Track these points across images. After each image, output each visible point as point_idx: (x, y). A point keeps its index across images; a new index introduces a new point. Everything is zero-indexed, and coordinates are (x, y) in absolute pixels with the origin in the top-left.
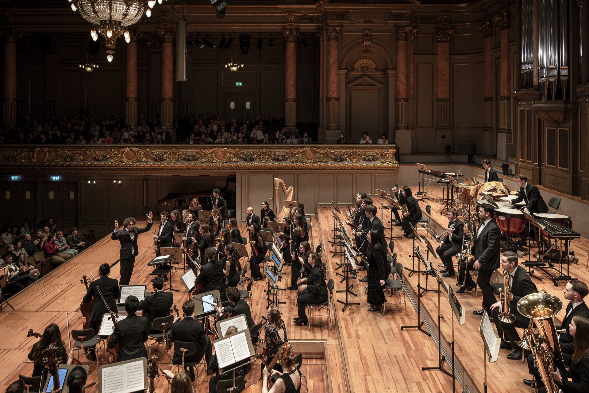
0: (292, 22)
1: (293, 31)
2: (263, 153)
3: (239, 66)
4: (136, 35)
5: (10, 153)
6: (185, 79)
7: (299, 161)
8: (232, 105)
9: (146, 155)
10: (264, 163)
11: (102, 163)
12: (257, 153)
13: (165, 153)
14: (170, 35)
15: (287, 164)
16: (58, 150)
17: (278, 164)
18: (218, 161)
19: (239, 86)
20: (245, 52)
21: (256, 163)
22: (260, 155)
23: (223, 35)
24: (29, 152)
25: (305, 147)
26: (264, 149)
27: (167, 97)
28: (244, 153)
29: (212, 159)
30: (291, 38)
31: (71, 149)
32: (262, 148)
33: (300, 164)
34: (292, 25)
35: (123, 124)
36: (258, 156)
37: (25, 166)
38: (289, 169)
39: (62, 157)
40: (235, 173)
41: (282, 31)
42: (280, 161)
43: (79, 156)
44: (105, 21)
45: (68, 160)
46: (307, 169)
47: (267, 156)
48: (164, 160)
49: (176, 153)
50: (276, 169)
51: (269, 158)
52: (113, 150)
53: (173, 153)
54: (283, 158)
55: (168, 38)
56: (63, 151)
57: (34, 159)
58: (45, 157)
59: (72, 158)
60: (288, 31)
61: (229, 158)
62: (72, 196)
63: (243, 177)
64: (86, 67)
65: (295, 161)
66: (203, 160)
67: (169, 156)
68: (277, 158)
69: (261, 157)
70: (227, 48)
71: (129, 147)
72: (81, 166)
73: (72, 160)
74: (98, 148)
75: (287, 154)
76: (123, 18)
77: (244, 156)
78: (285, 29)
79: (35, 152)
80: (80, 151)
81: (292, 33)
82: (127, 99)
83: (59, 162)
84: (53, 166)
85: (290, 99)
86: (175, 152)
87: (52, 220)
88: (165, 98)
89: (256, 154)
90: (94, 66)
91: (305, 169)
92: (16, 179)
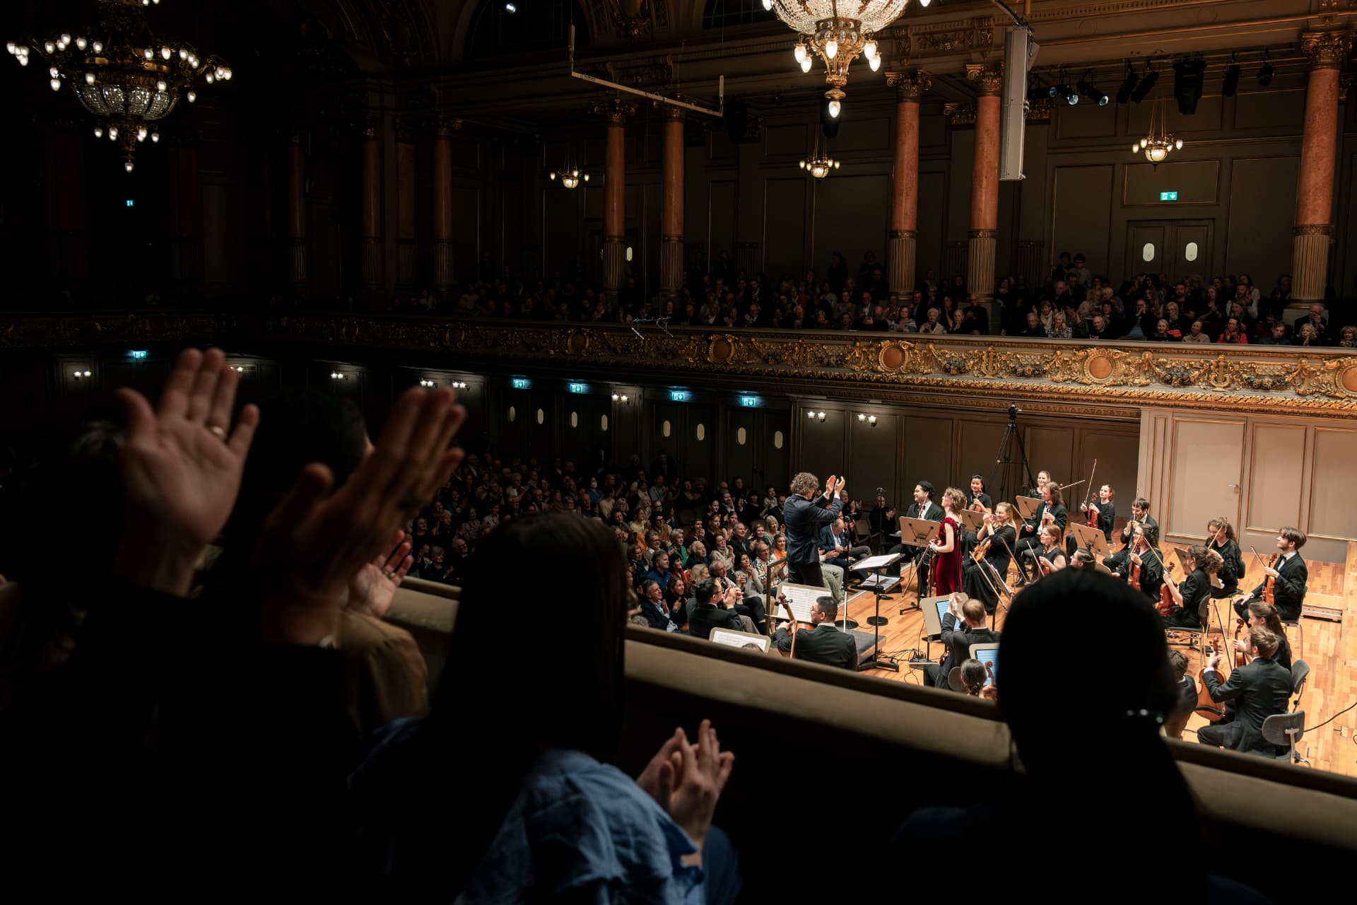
0: (1334, 9)
1: (1334, 34)
2: (1218, 367)
3: (1170, 148)
4: (916, 83)
5: (668, 344)
6: (1020, 175)
7: (1324, 394)
8: (1149, 252)
9: (928, 358)
10: (1218, 393)
11: (835, 372)
12: (1202, 365)
13: (970, 357)
14: (995, 77)
15: (1286, 397)
16: (753, 340)
17: (1259, 395)
18: (1096, 380)
19: (1169, 204)
20: (1187, 107)
21: (1197, 391)
22: (1210, 371)
23: (1130, 66)
24: (701, 342)
25: (1346, 356)
26: (1221, 357)
27: (982, 228)
28: (1166, 363)
29: (1080, 377)
30: (1327, 56)
31: (777, 340)
32: (1219, 353)
33: (1324, 400)
34: (1330, 18)
35: (882, 291)
36: (1204, 374)
37: (693, 370)
38: (1289, 413)
39: (759, 354)
40: (1139, 415)
41: (1300, 36)
42: (1267, 389)
43: (791, 354)
44: (825, 21)
45: (771, 362)
46: (1346, 417)
47: (1227, 376)
48: (967, 372)
49: (995, 357)
50: (1252, 411)
51: (1233, 381)
52: (858, 344)
53: (988, 357)
54: (1274, 383)
55: (991, 83)
56: (761, 342)
57: (709, 356)
58: (730, 353)
59: (778, 358)
60: (1319, 35)
61: (1126, 375)
62: (779, 440)
63: (1161, 423)
64: (813, 167)
65: (1312, 394)
66: (1059, 377)
67: (977, 363)
68: (1257, 381)
69: (1213, 376)
70: (1138, 97)
71: (891, 339)
72: (794, 376)
73: (778, 361)
74: (828, 339)
75: (1288, 373)
76: (862, 9)
77: (1164, 373)
78: (1308, 30)
79: (710, 342)
80: (793, 343)
81: (1331, 39)
82: (893, 234)
83: (754, 364)
84: (743, 373)
85: (1312, 226)
86: (992, 354)
87: (740, 480)
88: (978, 231)
89: (1197, 369)
90: (830, 163)
91: (1342, 417)
92: (681, 398)
